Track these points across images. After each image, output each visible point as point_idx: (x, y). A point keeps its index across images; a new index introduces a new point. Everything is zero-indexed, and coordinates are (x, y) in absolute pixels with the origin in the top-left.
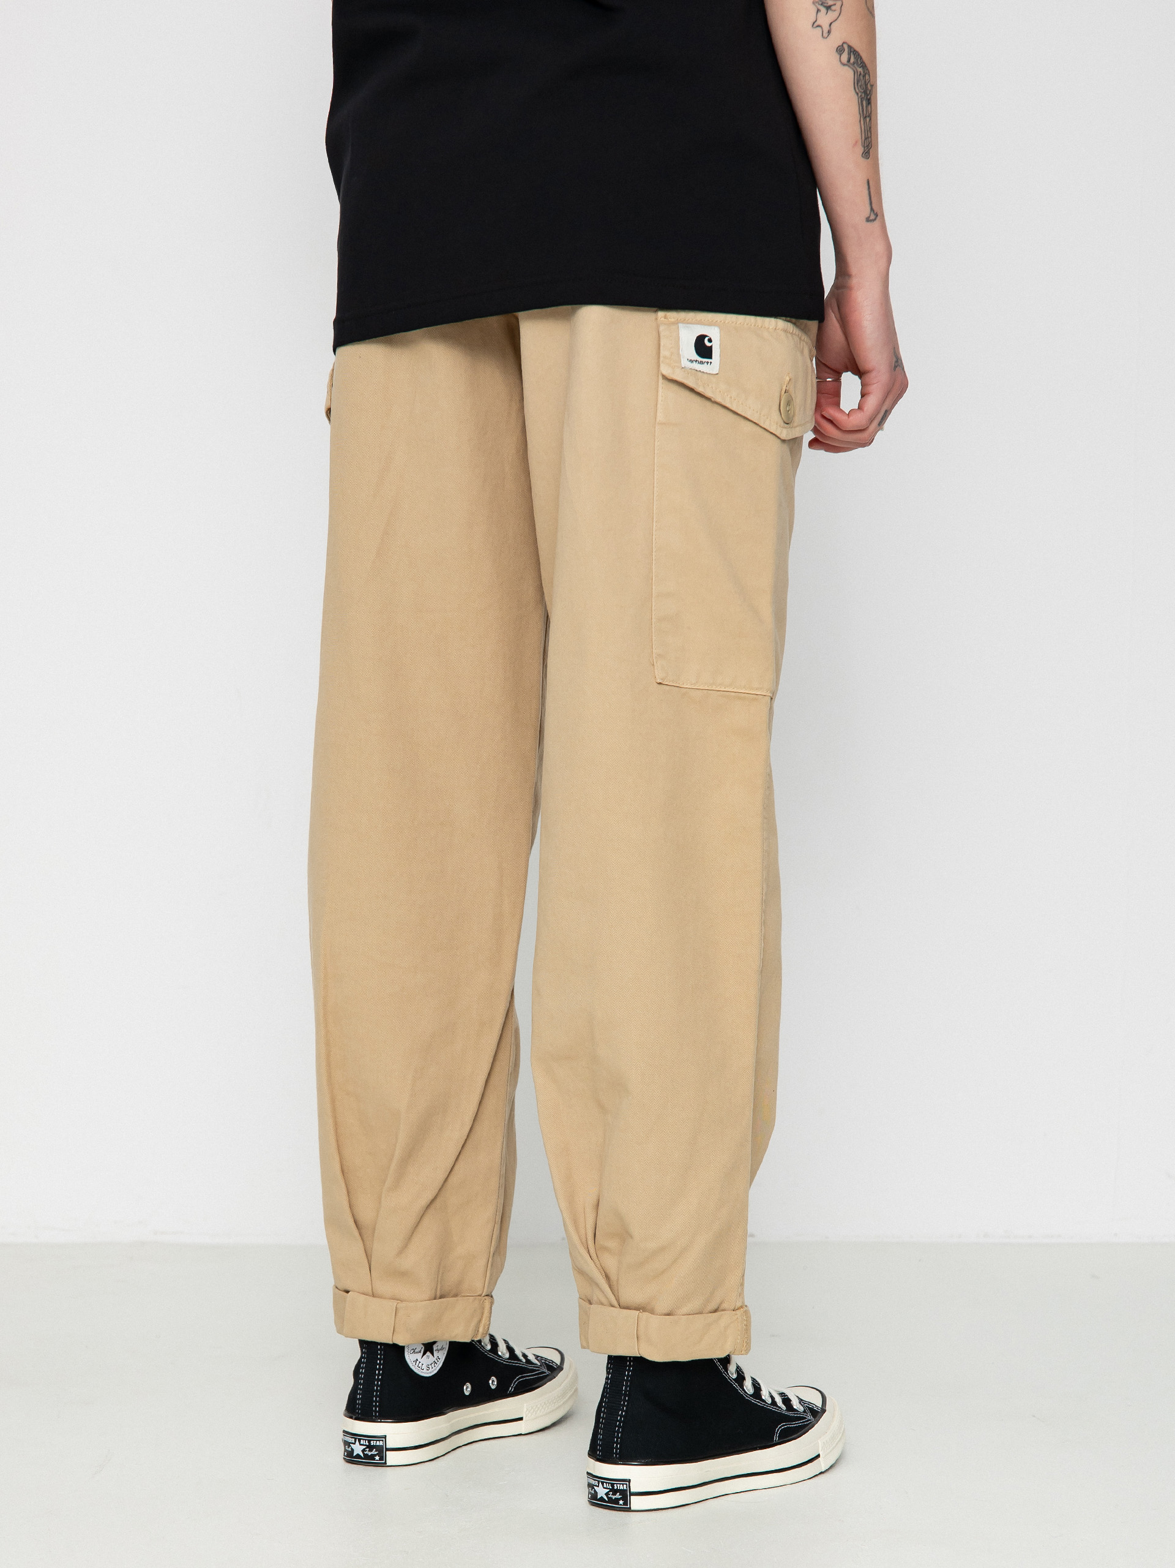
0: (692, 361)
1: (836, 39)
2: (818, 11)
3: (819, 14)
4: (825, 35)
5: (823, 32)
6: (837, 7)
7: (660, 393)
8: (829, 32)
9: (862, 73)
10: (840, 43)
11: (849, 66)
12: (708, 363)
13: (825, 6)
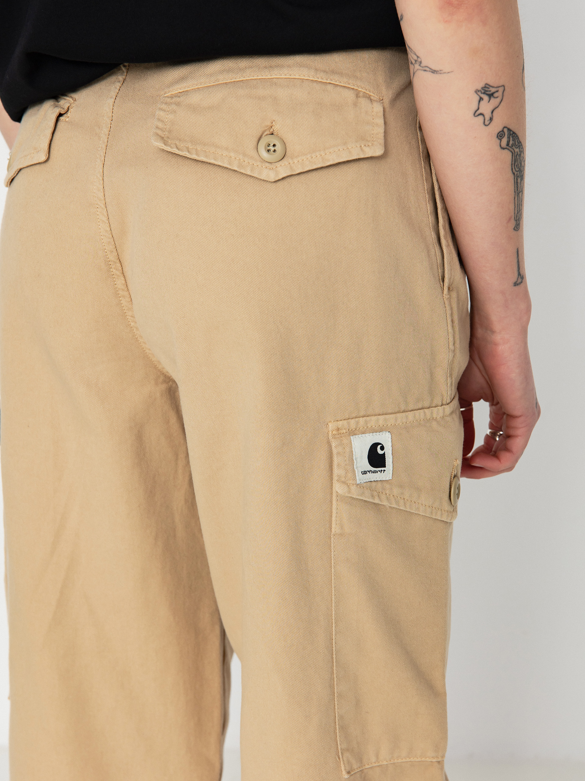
0: (365, 473)
1: (497, 126)
2: (481, 99)
3: (482, 102)
4: (487, 123)
5: (485, 120)
6: (499, 94)
7: (334, 506)
8: (491, 119)
9: (519, 153)
10: (500, 129)
11: (508, 149)
12: (381, 471)
13: (487, 94)
